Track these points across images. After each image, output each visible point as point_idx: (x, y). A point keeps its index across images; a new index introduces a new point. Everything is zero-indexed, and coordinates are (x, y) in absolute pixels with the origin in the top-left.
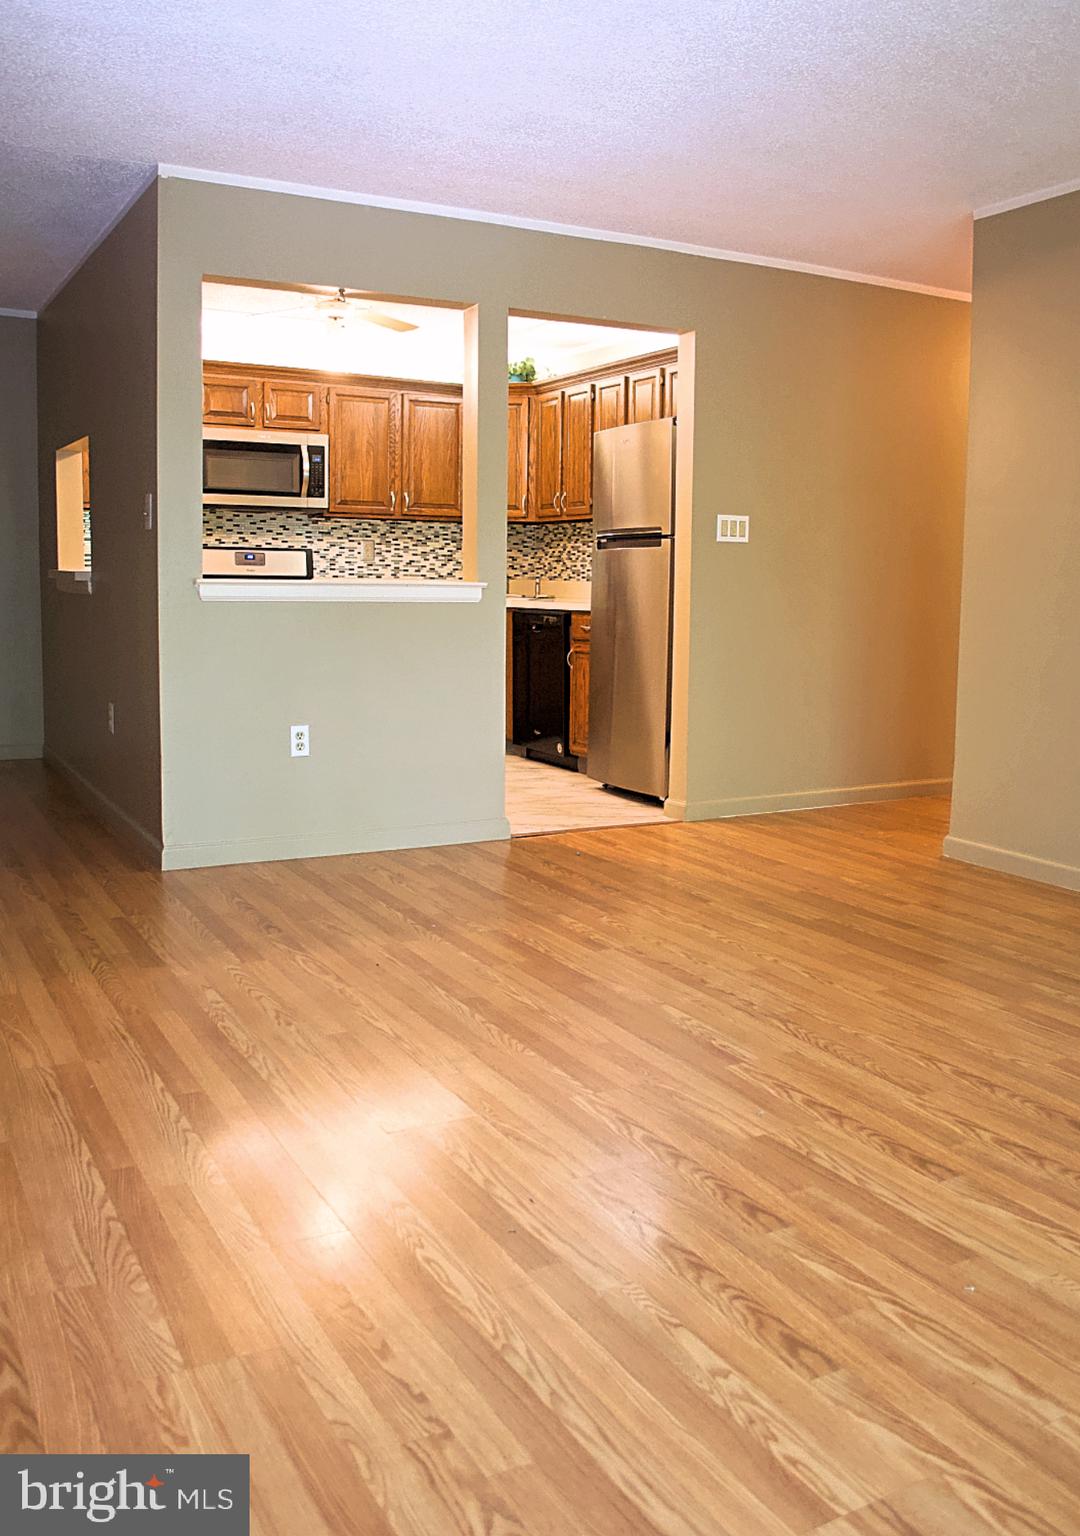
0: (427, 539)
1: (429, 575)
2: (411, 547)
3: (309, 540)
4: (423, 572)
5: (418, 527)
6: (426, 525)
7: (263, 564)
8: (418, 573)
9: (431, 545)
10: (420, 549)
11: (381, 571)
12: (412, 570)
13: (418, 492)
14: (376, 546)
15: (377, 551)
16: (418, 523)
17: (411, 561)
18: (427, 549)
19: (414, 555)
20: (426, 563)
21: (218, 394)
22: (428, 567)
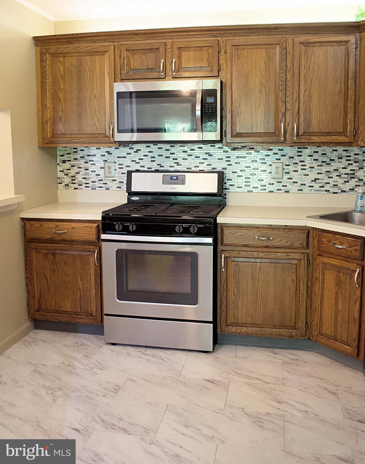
0: (331, 160)
1: (332, 190)
2: (316, 167)
3: (229, 163)
4: (327, 187)
5: (323, 150)
6: (331, 149)
7: (183, 183)
8: (322, 189)
9: (334, 165)
10: (325, 169)
11: (289, 187)
12: (316, 186)
13: (308, 123)
14: (285, 167)
15: (285, 171)
16: (323, 148)
17: (316, 179)
18: (331, 169)
19: (318, 173)
20: (330, 180)
21: (136, 56)
22: (332, 184)
